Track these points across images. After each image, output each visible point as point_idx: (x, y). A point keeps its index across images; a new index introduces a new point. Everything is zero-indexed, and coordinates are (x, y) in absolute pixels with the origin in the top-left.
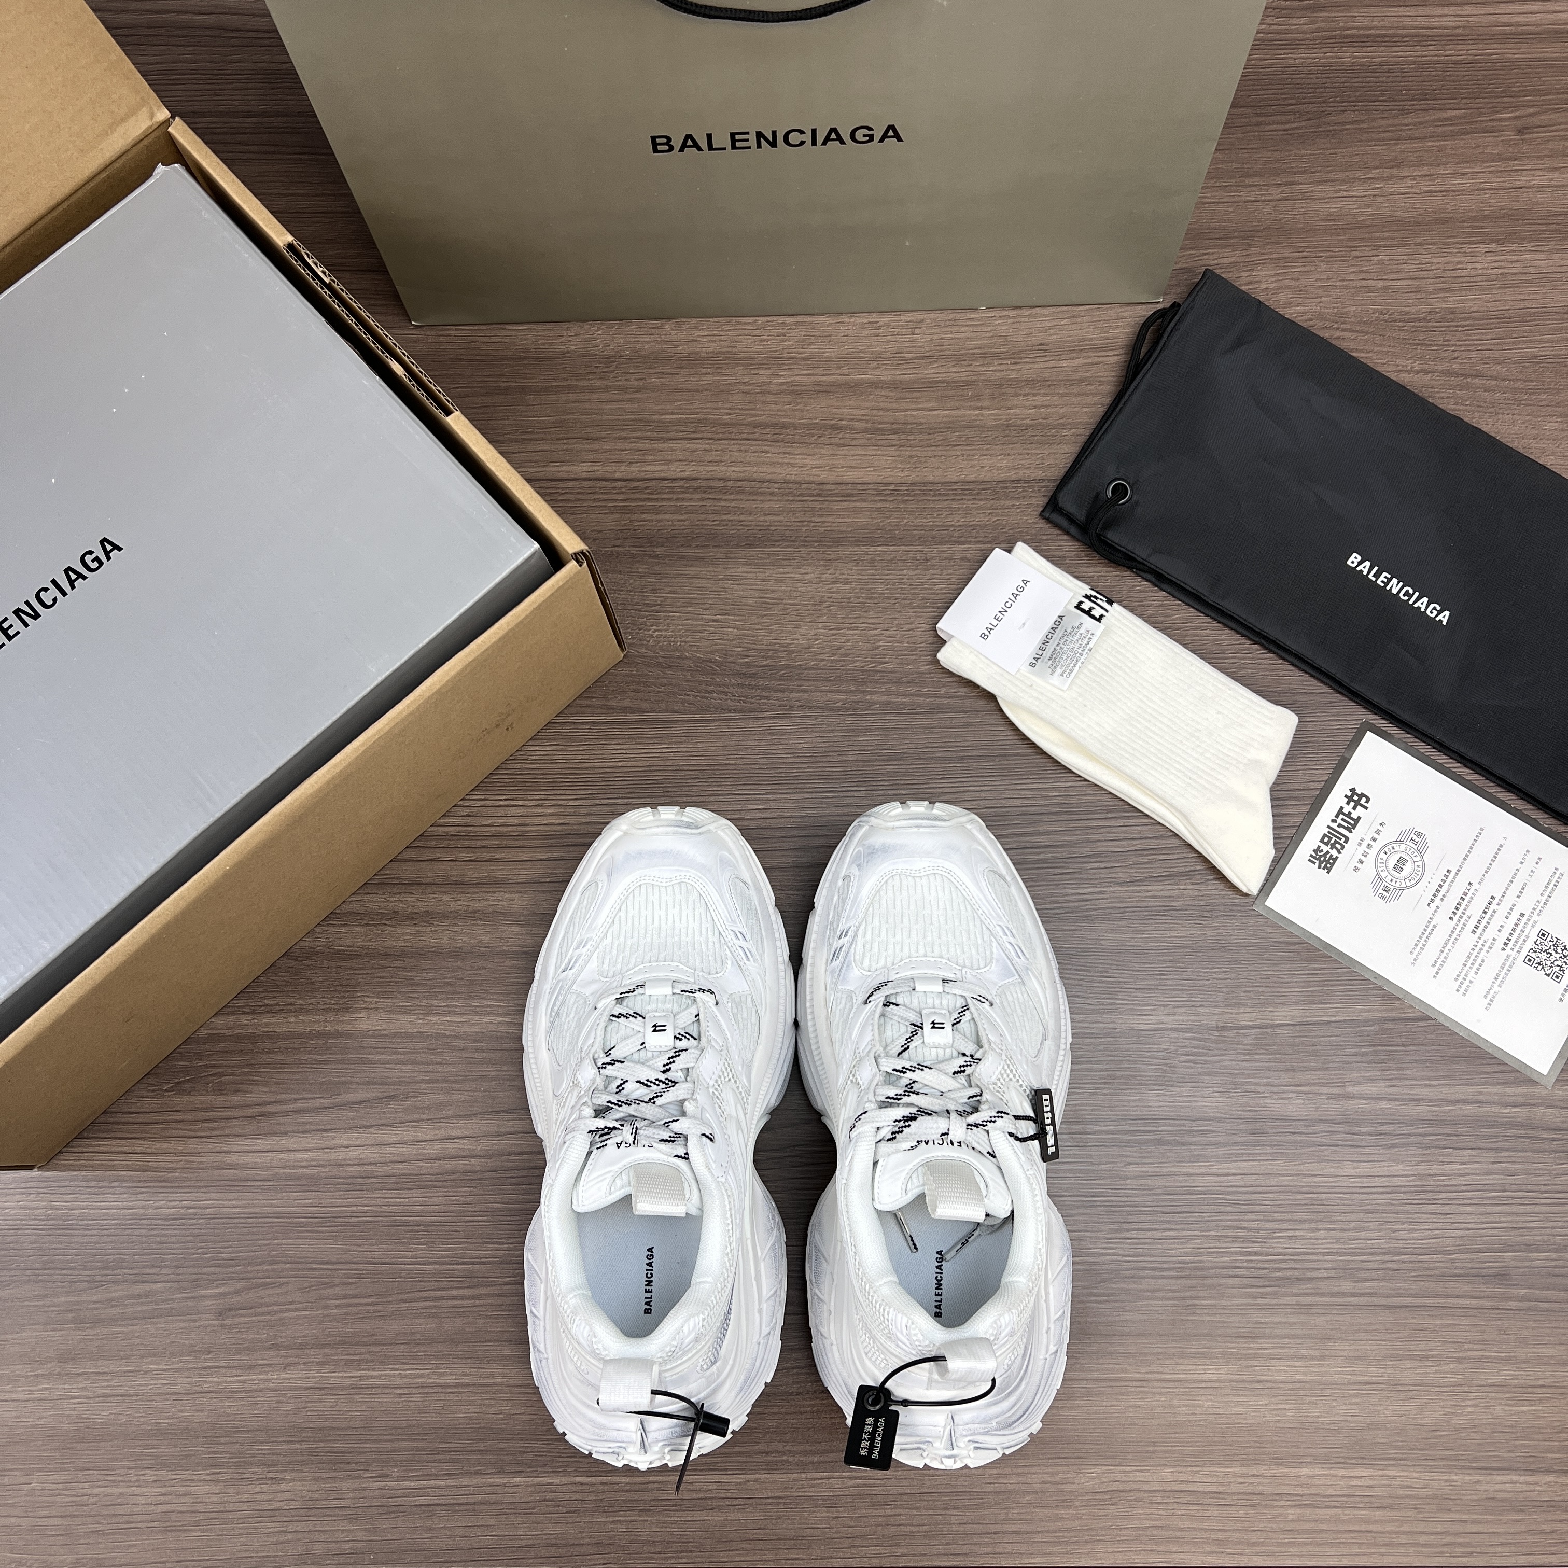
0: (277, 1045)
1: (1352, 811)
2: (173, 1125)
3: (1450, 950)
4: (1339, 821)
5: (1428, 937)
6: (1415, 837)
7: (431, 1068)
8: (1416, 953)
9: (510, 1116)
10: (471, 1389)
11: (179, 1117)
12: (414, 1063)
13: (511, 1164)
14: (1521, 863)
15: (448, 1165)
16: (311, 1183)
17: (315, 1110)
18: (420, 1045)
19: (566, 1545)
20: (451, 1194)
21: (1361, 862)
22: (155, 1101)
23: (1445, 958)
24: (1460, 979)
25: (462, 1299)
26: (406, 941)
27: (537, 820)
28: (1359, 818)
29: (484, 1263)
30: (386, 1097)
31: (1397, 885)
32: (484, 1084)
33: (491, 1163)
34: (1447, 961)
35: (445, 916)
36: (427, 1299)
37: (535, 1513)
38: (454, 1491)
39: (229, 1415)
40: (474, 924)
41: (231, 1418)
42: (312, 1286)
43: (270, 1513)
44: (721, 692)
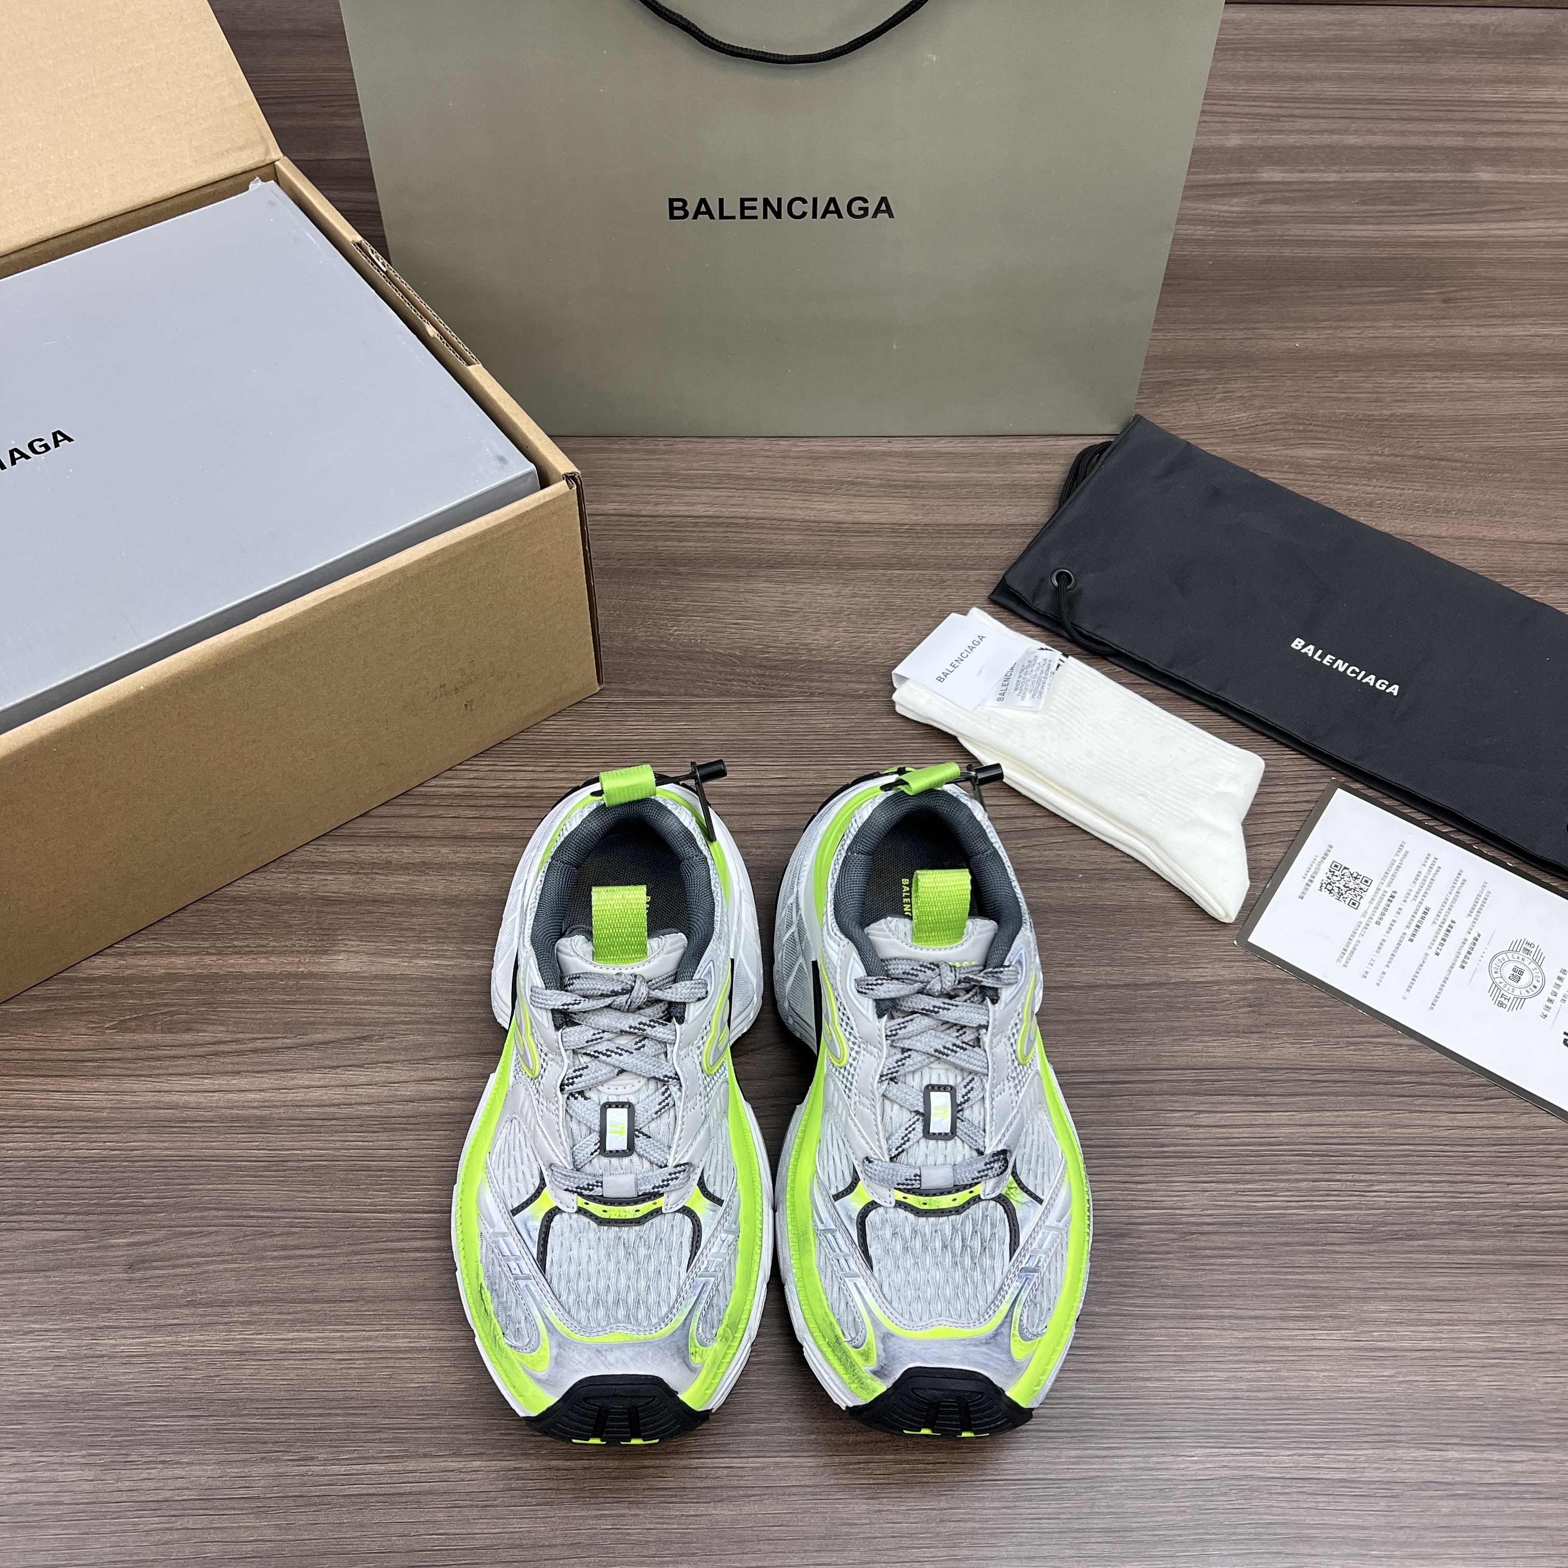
0: (241, 986)
2: (109, 1063)
7: (412, 1009)
10: (427, 1354)
11: (117, 1054)
12: (393, 1004)
15: (423, 1108)
16: (261, 1125)
17: (277, 1050)
18: (401, 987)
19: (534, 1546)
22: (94, 1038)
25: (425, 1251)
26: (396, 889)
27: (547, 784)
30: (358, 1038)
35: (442, 867)
36: (384, 1251)
37: (496, 1506)
38: (396, 1478)
39: (121, 1384)
40: (473, 875)
41: (123, 1388)
42: (247, 1236)
43: (154, 1506)
44: (741, 681)
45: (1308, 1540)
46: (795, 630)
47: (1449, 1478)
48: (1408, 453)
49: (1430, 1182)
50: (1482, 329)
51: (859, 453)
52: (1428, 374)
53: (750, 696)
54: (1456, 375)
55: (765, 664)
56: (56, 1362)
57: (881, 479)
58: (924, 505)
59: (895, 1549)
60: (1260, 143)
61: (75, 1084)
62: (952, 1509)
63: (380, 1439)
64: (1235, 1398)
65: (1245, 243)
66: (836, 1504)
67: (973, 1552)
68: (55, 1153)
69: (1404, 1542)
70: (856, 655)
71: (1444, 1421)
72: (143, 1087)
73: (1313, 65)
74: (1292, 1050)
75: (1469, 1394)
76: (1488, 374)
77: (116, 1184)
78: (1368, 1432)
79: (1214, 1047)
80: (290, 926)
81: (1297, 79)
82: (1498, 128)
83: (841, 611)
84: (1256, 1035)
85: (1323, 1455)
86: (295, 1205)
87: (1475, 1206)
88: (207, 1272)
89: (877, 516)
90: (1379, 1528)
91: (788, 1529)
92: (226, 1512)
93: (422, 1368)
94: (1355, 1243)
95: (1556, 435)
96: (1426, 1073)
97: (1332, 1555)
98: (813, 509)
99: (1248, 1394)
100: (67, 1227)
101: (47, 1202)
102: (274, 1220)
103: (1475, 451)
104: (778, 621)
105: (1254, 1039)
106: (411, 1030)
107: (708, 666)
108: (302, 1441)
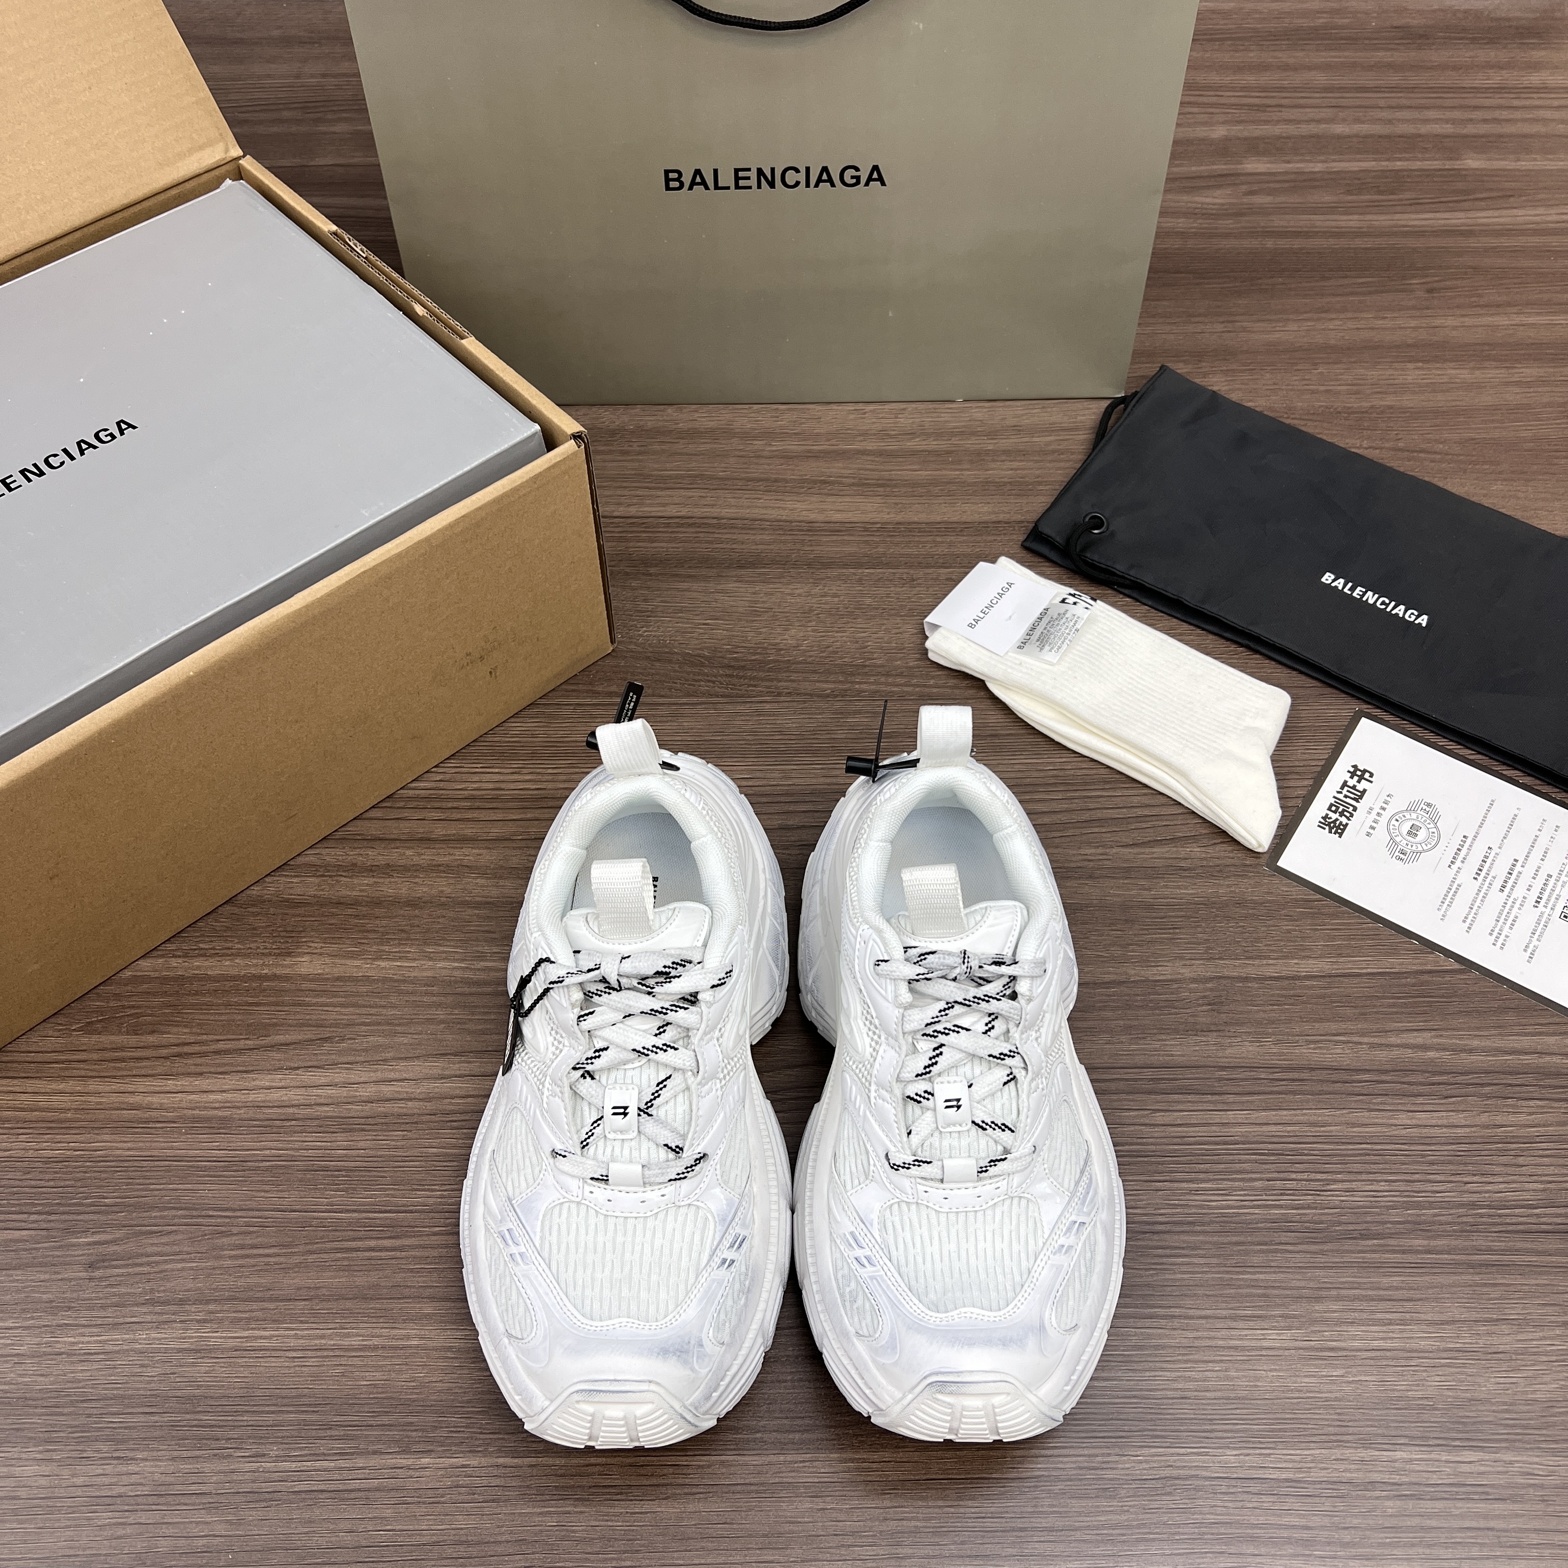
0: (206, 988)
1: (1357, 784)
2: (75, 1065)
3: (1479, 907)
4: (1345, 792)
5: (1454, 895)
6: (1425, 807)
7: (373, 1011)
8: (1443, 909)
9: (457, 1059)
10: (380, 1352)
11: (83, 1056)
12: (355, 1005)
13: (453, 1107)
14: (1540, 830)
15: (381, 1108)
16: (222, 1125)
17: (239, 1051)
18: (364, 989)
19: (479, 1543)
20: (381, 1138)
21: (1373, 828)
22: (61, 1040)
23: (1475, 914)
24: (1495, 934)
25: (380, 1250)
26: (361, 891)
27: (512, 786)
28: (1365, 791)
29: (411, 1212)
30: (319, 1039)
31: (1414, 848)
32: (432, 1027)
33: (430, 1106)
34: (1478, 917)
35: (405, 869)
36: (340, 1250)
37: (444, 1503)
38: (346, 1475)
39: (79, 1381)
40: (437, 877)
41: (80, 1385)
42: (205, 1235)
43: (108, 1501)
44: (709, 681)
45: (1253, 1539)
46: (763, 630)
47: (1396, 1478)
48: (1387, 445)
49: (1386, 1181)
50: (1466, 319)
51: (834, 451)
52: (1410, 366)
53: (717, 696)
54: (1438, 365)
55: (732, 664)
56: (16, 1359)
57: (854, 478)
58: (896, 504)
59: (837, 1547)
60: (1246, 134)
61: (40, 1085)
62: (895, 1507)
63: (331, 1436)
64: (1182, 1398)
65: (1227, 236)
66: (780, 1502)
67: (915, 1551)
68: (21, 1153)
69: (1348, 1543)
70: (824, 655)
71: (1393, 1421)
72: (108, 1089)
73: (1301, 54)
74: (1251, 1048)
75: (1419, 1394)
76: (1472, 365)
77: (79, 1184)
78: (1316, 1432)
79: (1171, 1045)
80: (255, 929)
81: (1286, 67)
82: (1488, 115)
83: (811, 610)
84: (1215, 1034)
85: (1270, 1454)
86: (253, 1205)
87: (1431, 1205)
88: (165, 1271)
89: (850, 515)
90: (1323, 1527)
91: (732, 1526)
92: (178, 1507)
93: (373, 1366)
94: (1308, 1243)
95: (1537, 425)
96: (1386, 1072)
97: (1276, 1555)
98: (784, 509)
99: (1196, 1393)
100: (30, 1226)
101: (12, 1202)
102: (232, 1220)
103: (1455, 443)
104: (747, 621)
105: (1212, 1038)
106: (372, 1031)
107: (677, 667)
108: (255, 1438)
